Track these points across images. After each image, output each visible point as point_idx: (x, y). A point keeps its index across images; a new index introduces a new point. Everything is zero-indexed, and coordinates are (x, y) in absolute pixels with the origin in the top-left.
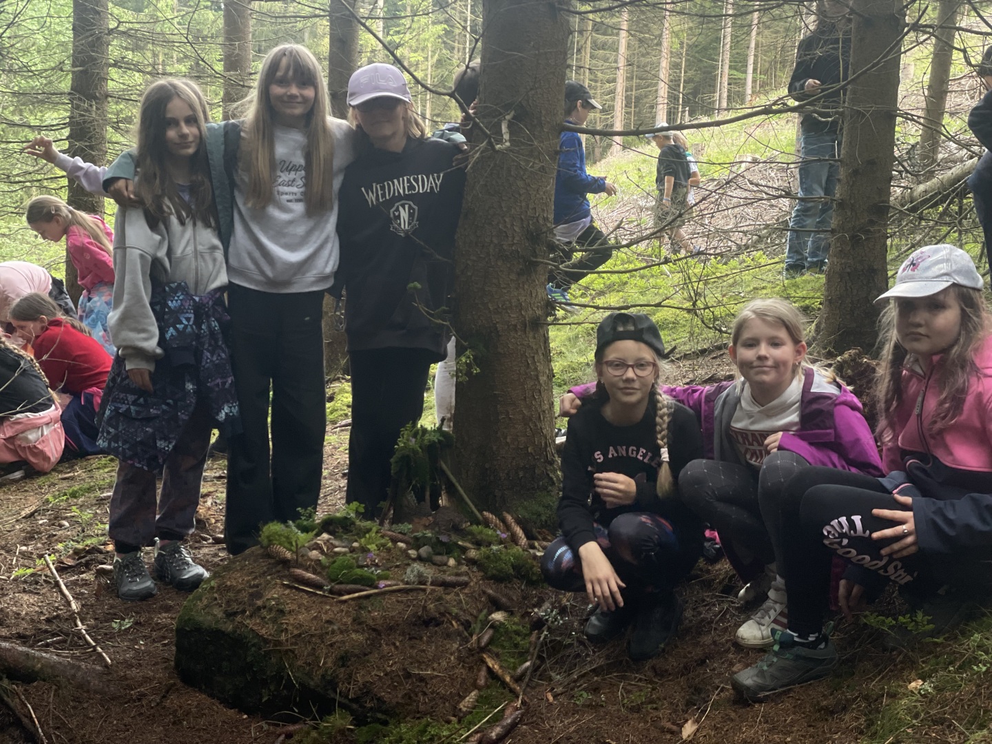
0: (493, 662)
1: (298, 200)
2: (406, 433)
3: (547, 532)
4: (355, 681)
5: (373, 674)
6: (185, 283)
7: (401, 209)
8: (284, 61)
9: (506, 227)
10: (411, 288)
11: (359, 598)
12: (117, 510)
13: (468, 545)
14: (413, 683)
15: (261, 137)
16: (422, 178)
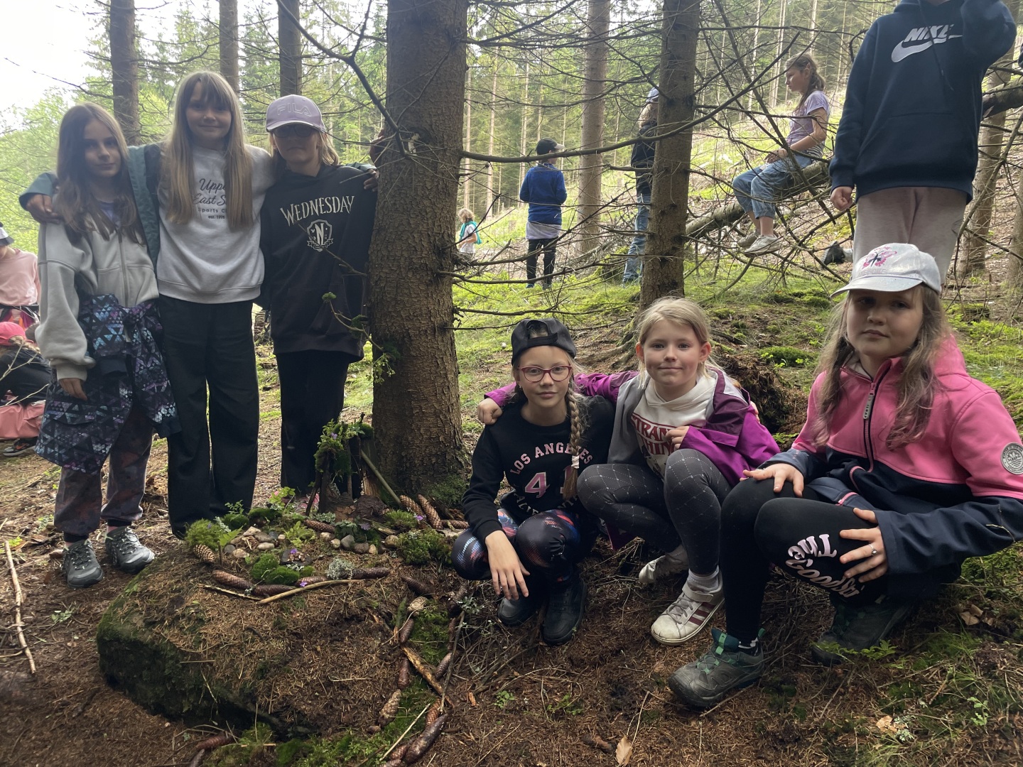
0: (414, 657)
1: (220, 217)
2: (328, 429)
3: (458, 511)
4: (274, 694)
5: (293, 685)
6: (114, 296)
7: (317, 227)
8: (199, 85)
9: (414, 242)
10: (326, 298)
11: (282, 598)
12: (62, 506)
13: (388, 530)
14: (334, 690)
15: (179, 158)
16: (336, 200)
